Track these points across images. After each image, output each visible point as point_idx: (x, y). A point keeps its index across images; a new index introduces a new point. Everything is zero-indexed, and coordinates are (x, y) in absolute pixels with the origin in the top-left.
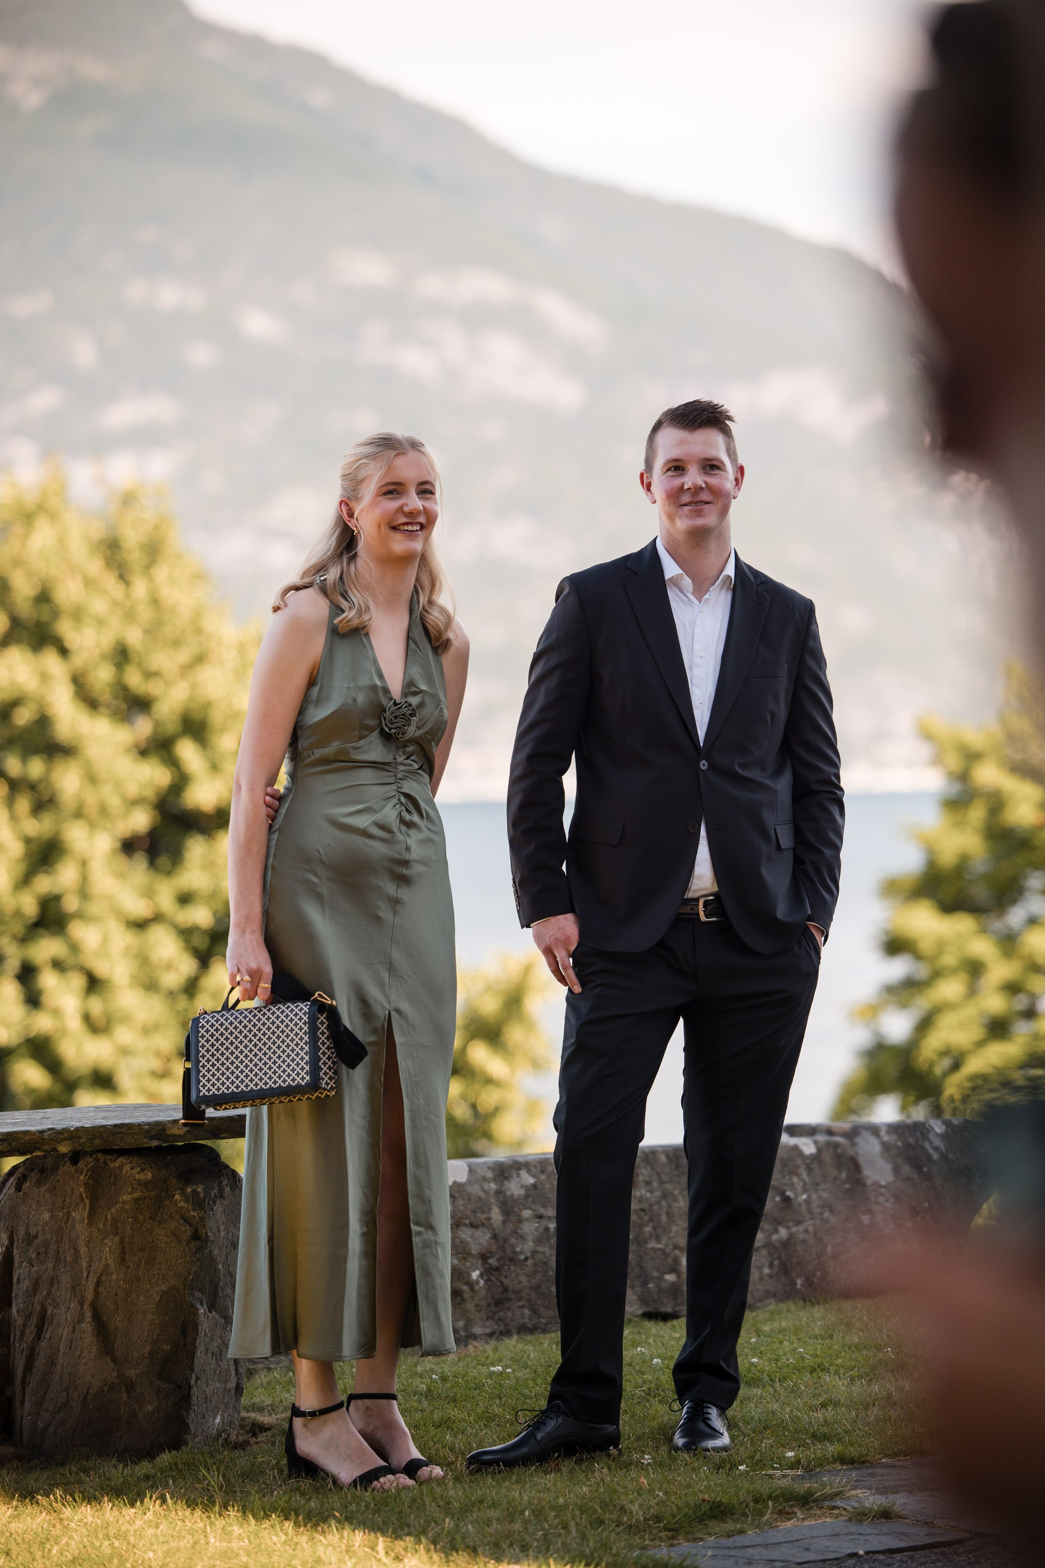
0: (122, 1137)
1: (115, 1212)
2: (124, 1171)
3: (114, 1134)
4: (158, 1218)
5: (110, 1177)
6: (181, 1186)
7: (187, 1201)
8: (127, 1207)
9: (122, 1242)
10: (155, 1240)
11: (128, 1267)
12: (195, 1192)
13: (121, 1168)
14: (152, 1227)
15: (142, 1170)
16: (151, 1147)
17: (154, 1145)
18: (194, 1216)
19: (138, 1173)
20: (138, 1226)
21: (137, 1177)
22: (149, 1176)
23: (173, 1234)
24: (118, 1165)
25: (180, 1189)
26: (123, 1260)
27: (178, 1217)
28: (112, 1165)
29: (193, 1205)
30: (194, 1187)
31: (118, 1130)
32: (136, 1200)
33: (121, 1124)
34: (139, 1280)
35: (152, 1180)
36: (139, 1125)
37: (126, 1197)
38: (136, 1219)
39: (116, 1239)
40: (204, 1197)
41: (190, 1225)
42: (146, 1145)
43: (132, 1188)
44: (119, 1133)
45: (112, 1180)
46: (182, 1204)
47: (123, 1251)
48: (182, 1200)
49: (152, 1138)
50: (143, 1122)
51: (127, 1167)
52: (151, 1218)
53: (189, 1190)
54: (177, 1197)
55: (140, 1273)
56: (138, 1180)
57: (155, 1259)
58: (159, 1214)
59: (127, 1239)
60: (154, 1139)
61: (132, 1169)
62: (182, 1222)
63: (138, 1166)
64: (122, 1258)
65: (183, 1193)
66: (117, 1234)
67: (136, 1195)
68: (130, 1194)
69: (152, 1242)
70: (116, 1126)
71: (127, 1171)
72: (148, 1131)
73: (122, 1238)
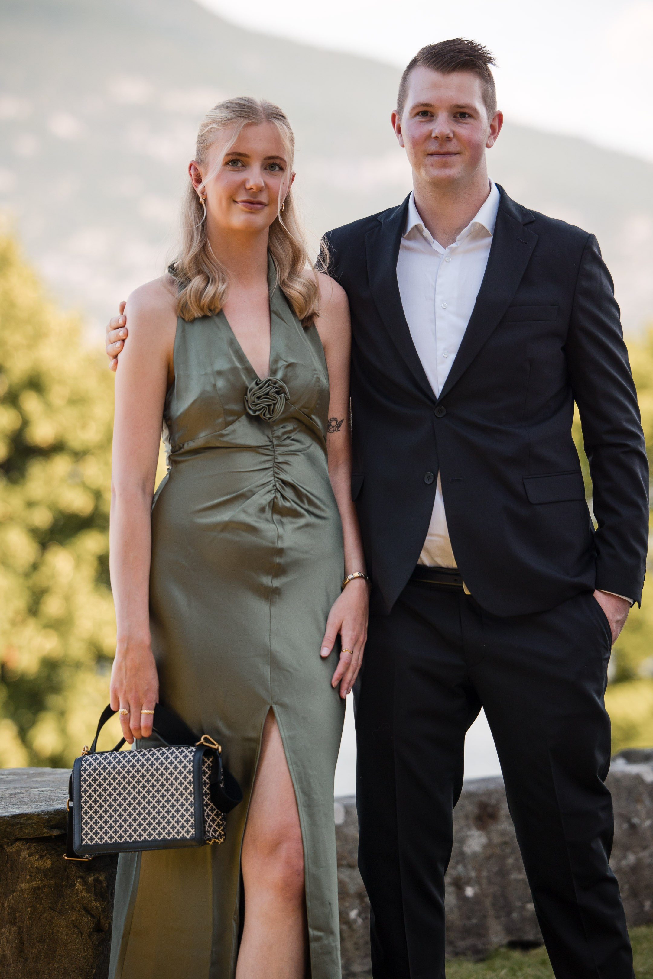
0: (21, 827)
1: (12, 900)
2: (22, 858)
3: (12, 825)
4: (58, 909)
5: (7, 862)
6: (82, 874)
7: (88, 891)
8: (25, 896)
9: (20, 932)
10: (55, 931)
11: (27, 959)
12: (96, 880)
13: (18, 853)
14: (52, 918)
15: (41, 857)
16: (51, 837)
17: (54, 834)
18: (97, 907)
19: (37, 860)
20: (38, 916)
21: (36, 864)
22: (49, 863)
23: (75, 926)
24: (14, 850)
25: (81, 877)
26: (21, 951)
27: (79, 907)
28: (9, 849)
29: (96, 895)
30: (97, 875)
31: (17, 820)
32: (35, 889)
33: (19, 815)
34: (38, 973)
35: (51, 868)
36: (39, 815)
37: (24, 886)
38: (34, 908)
39: (14, 929)
40: (107, 887)
41: (93, 916)
42: (45, 835)
43: (30, 876)
44: (17, 824)
45: (8, 865)
46: (84, 893)
47: (21, 943)
48: (83, 890)
49: (52, 828)
50: (43, 811)
51: (25, 854)
52: (51, 908)
53: (91, 879)
54: (79, 886)
55: (40, 965)
56: (37, 868)
57: (56, 951)
58: (60, 903)
59: (25, 929)
60: (55, 828)
61: (30, 856)
62: (83, 913)
63: (37, 852)
64: (20, 950)
65: (85, 883)
66: (14, 924)
67: (35, 884)
68: (28, 882)
69: (53, 933)
70: (14, 817)
71: (25, 858)
72: (49, 821)
73: (20, 928)
